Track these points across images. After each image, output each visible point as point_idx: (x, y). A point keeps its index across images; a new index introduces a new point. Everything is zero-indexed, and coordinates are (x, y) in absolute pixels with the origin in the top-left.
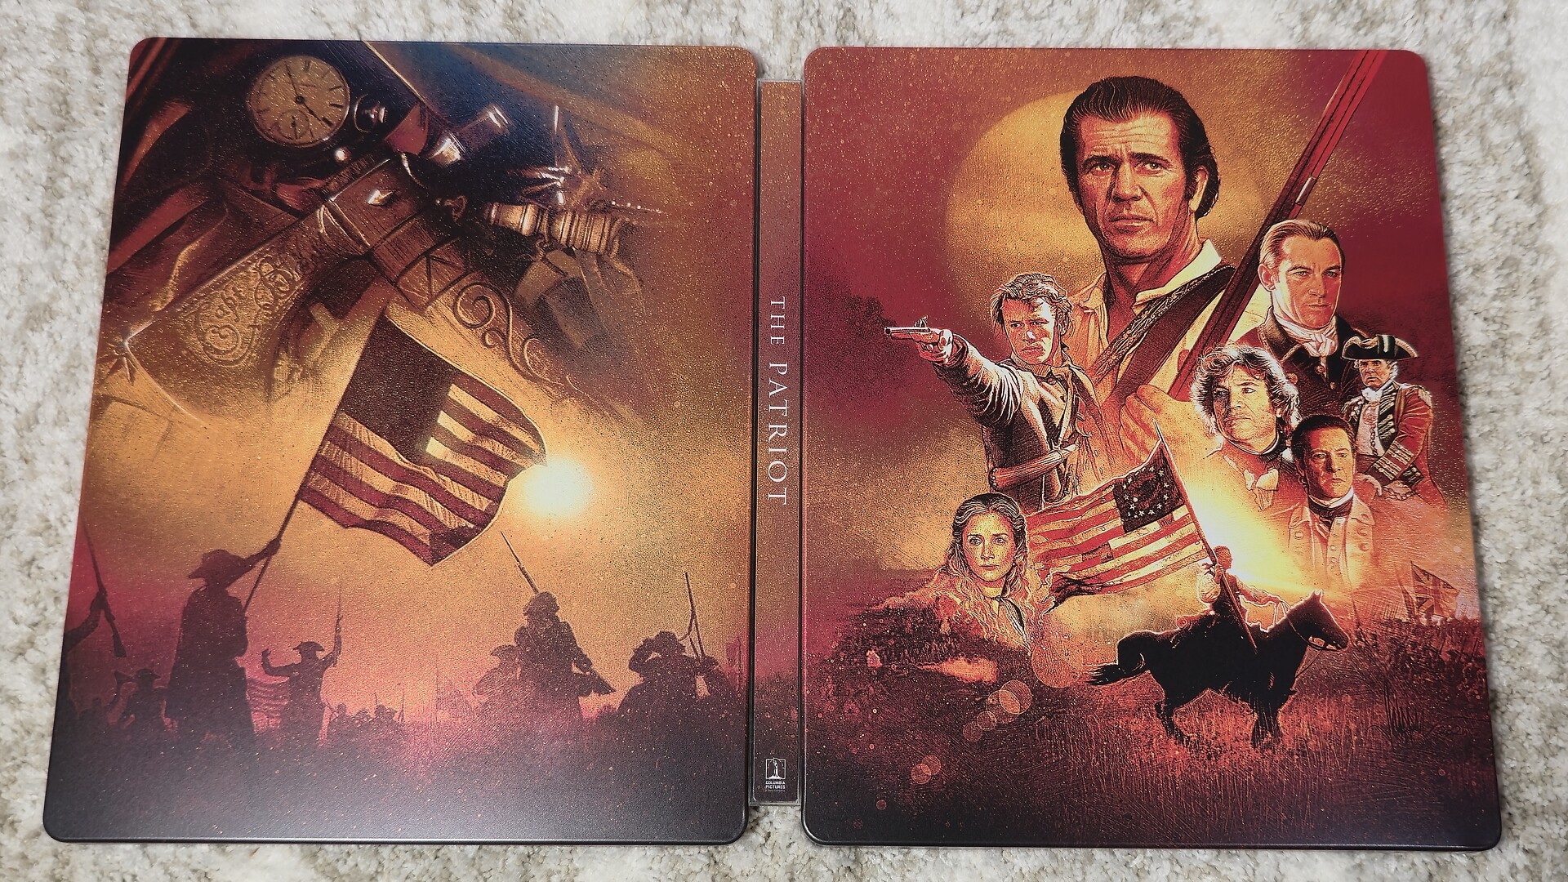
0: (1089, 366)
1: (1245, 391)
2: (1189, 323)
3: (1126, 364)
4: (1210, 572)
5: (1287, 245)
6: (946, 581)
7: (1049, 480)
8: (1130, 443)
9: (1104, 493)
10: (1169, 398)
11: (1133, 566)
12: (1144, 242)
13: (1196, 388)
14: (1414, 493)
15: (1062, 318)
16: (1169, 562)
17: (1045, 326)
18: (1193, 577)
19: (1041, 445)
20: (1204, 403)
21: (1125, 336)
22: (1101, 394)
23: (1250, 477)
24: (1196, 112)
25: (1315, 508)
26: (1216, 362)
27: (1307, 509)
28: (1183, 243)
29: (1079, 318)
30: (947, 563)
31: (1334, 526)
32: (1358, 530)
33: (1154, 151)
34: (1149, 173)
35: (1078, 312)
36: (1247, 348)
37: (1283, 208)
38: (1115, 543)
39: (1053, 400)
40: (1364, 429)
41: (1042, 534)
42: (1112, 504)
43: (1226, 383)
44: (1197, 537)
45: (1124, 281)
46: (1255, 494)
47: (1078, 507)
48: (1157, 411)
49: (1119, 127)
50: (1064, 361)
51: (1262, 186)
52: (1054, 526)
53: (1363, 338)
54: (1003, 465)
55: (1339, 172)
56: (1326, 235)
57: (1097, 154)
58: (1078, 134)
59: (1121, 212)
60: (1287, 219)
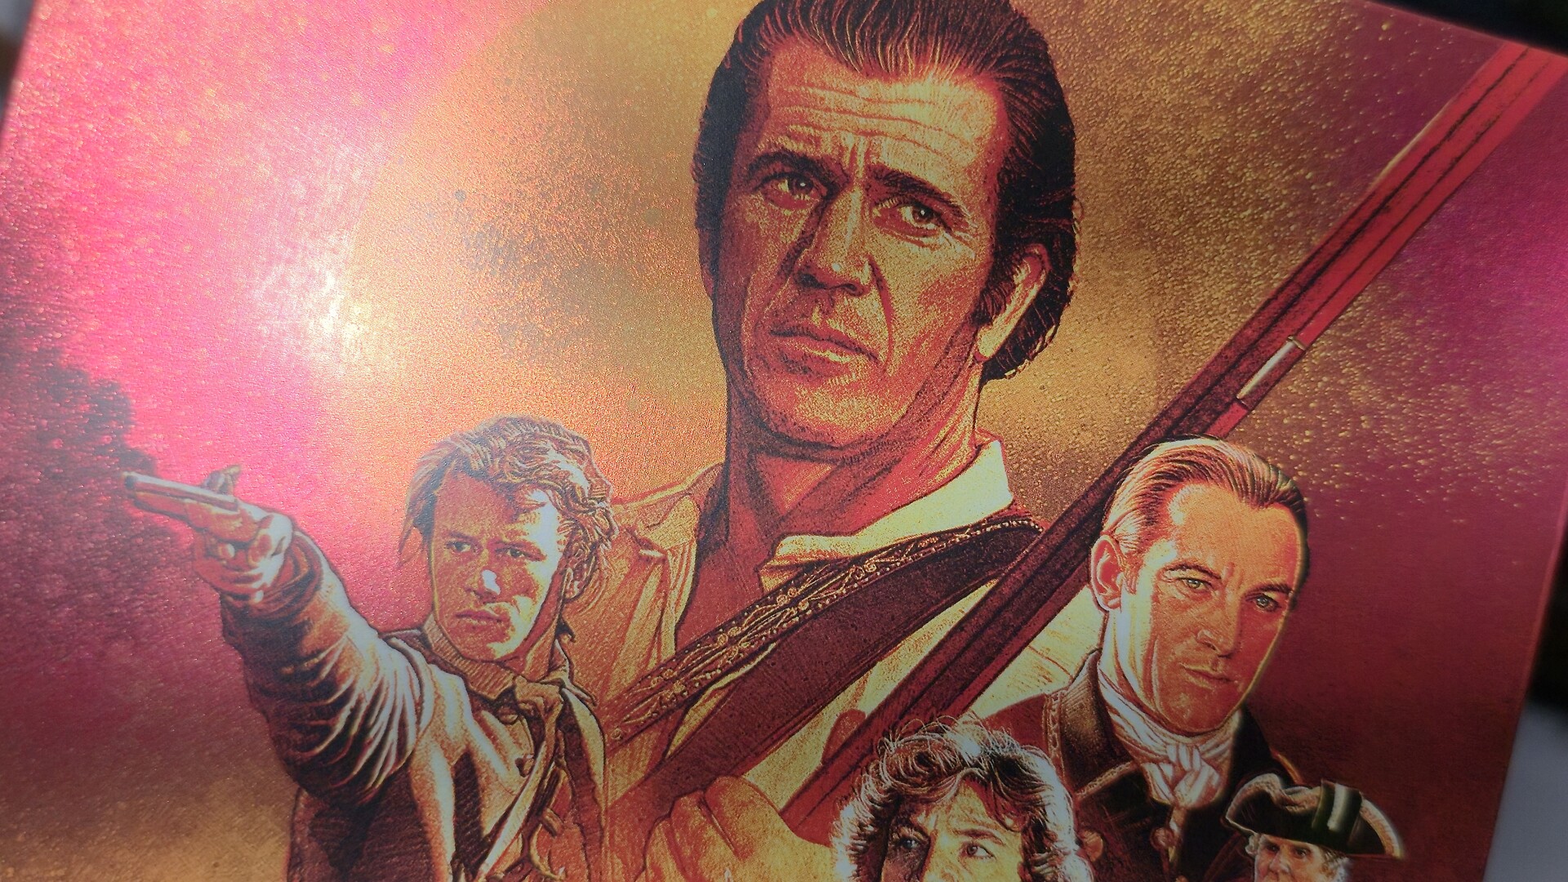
0: (611, 695)
1: (970, 850)
2: (887, 643)
3: (704, 711)
5: (1181, 504)
10: (780, 823)
12: (839, 409)
13: (853, 814)
15: (580, 554)
17: (531, 565)
20: (859, 855)
21: (722, 640)
22: (619, 775)
24: (1070, 99)
26: (923, 759)
28: (931, 435)
29: (622, 566)
33: (933, 176)
34: (904, 230)
35: (625, 549)
36: (1006, 743)
37: (1201, 406)
39: (498, 762)
43: (928, 820)
45: (761, 496)
48: (741, 853)
49: (867, 88)
50: (551, 668)
51: (1168, 337)
53: (1288, 782)
55: (1361, 346)
56: (1284, 500)
57: (792, 146)
58: (760, 83)
59: (806, 314)
60: (1203, 433)
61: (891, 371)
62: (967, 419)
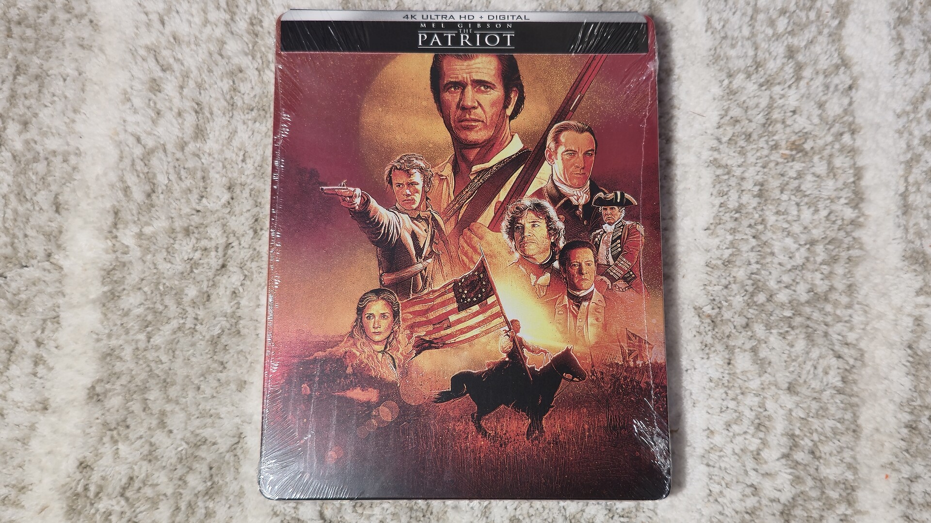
0: (442, 211)
1: (533, 226)
2: (502, 185)
3: (464, 209)
4: (507, 335)
5: (563, 138)
6: (352, 341)
7: (415, 280)
8: (464, 258)
9: (448, 288)
10: (488, 230)
11: (462, 332)
12: (478, 135)
13: (504, 224)
14: (630, 287)
15: (427, 181)
16: (484, 329)
17: (417, 187)
18: (497, 338)
19: (411, 259)
20: (508, 233)
21: (464, 193)
22: (448, 228)
23: (533, 277)
25: (571, 297)
26: (517, 208)
27: (566, 297)
28: (501, 136)
29: (437, 181)
30: (352, 331)
31: (582, 307)
32: (596, 310)
33: (486, 79)
34: (483, 92)
35: (437, 177)
36: (536, 200)
37: (562, 114)
38: (453, 318)
39: (420, 232)
40: (603, 248)
41: (410, 313)
42: (452, 294)
43: (522, 221)
44: (501, 314)
45: (465, 159)
46: (535, 289)
47: (431, 296)
48: (481, 238)
49: (466, 63)
50: (427, 208)
51: (550, 100)
52: (417, 308)
53: (605, 193)
54: (389, 271)
55: (597, 91)
56: (587, 130)
57: (452, 80)
58: (441, 68)
59: (465, 116)
60: (564, 120)
61: (488, 124)
62: (508, 130)
